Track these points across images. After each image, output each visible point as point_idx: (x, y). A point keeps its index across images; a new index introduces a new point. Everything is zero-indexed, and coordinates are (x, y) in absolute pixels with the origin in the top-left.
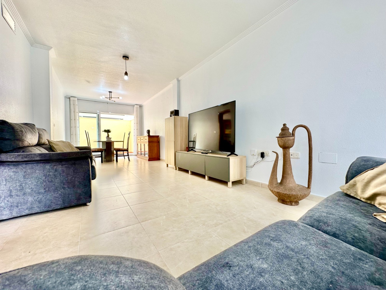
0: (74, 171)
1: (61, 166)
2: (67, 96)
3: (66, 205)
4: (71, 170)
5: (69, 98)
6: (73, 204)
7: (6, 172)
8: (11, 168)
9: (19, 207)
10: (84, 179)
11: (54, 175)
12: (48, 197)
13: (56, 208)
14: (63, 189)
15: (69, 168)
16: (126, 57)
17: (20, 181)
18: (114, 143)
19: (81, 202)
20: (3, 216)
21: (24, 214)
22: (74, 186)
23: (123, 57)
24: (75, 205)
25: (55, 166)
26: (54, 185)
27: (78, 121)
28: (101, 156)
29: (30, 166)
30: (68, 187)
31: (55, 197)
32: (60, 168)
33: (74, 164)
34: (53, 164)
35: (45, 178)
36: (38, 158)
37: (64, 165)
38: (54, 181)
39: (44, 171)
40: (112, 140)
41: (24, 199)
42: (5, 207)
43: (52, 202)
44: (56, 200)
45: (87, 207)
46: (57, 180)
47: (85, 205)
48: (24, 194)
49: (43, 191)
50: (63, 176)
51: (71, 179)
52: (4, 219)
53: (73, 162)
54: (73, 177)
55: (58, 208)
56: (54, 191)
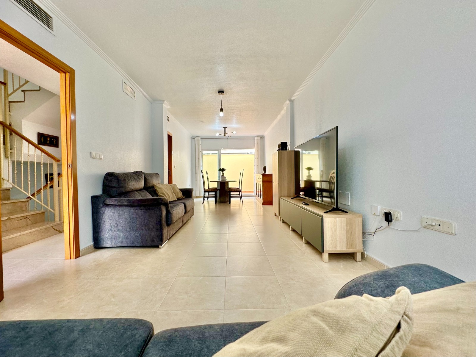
0: (149, 215)
1: (140, 210)
2: (193, 136)
3: (144, 244)
4: (147, 215)
5: (194, 138)
6: (149, 245)
7: (109, 212)
8: (112, 210)
9: (116, 240)
10: (156, 224)
11: (136, 217)
12: (132, 235)
13: (137, 246)
14: (141, 231)
15: (145, 212)
16: (221, 92)
17: (116, 220)
18: (229, 182)
19: (154, 244)
20: (108, 245)
21: (118, 246)
22: (149, 229)
23: (219, 92)
24: (150, 245)
25: (136, 210)
26: (136, 225)
27: (201, 160)
28: (214, 196)
29: (122, 208)
30: (145, 229)
31: (136, 236)
32: (140, 212)
33: (149, 209)
34: (135, 208)
35: (130, 219)
37: (143, 209)
38: (136, 222)
39: (129, 214)
40: (227, 179)
41: (118, 234)
42: (108, 238)
43: (134, 240)
44: (137, 239)
45: (159, 249)
46: (138, 222)
47: (157, 247)
48: (118, 230)
49: (128, 229)
50: (142, 219)
51: (147, 222)
52: (109, 246)
53: (149, 207)
54: (148, 221)
55: (139, 245)
56: (136, 232)
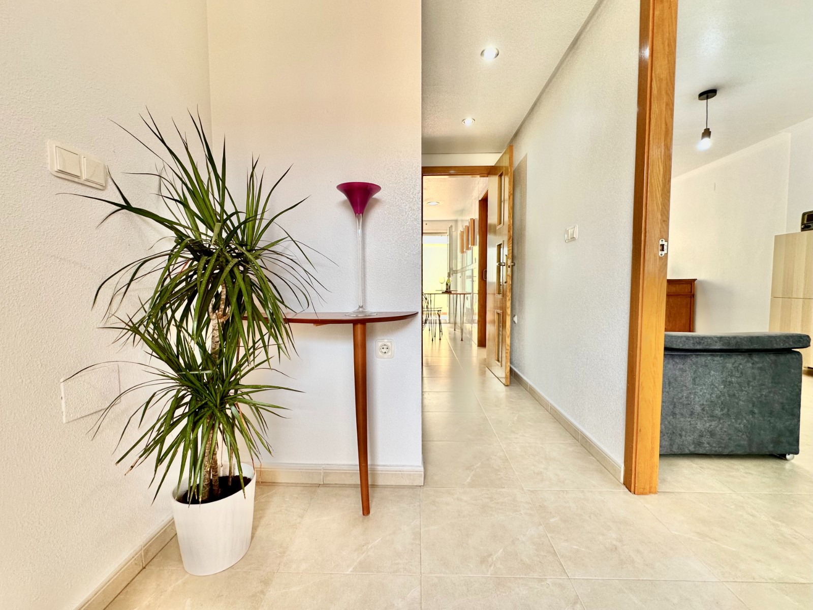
0: (773, 379)
4: (769, 377)
11: (739, 383)
12: (726, 428)
13: (734, 453)
14: (750, 416)
15: (764, 370)
22: (770, 414)
30: (761, 413)
31: (736, 429)
36: (718, 347)
38: (737, 395)
39: (722, 373)
41: (691, 424)
43: (730, 439)
46: (743, 394)
48: (692, 414)
49: (718, 412)
50: (753, 387)
51: (766, 396)
54: (771, 392)
